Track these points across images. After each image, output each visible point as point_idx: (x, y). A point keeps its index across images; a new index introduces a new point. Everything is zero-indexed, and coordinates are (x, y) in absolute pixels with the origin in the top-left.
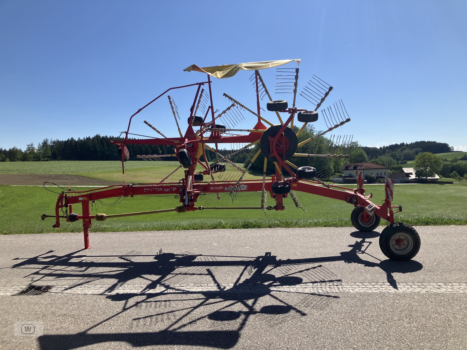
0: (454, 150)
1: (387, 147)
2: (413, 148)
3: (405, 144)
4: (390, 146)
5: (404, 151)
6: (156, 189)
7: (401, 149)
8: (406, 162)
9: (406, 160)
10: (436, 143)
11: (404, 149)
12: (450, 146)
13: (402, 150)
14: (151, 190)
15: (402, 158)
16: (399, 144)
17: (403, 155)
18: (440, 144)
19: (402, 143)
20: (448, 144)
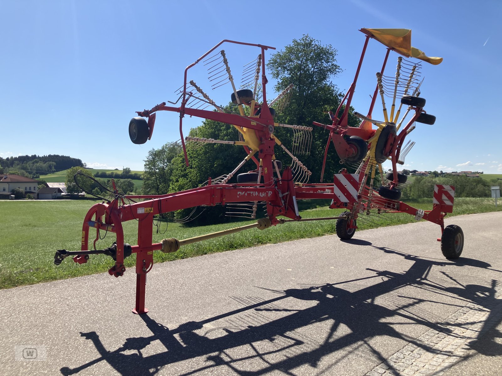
0: (86, 167)
1: (16, 158)
2: (46, 162)
3: (37, 157)
4: (19, 157)
5: (36, 164)
6: (251, 192)
7: (33, 161)
8: (39, 177)
9: (39, 174)
10: (70, 158)
11: (37, 162)
12: (83, 162)
13: (33, 163)
14: (246, 194)
15: (35, 172)
16: (30, 155)
17: (35, 168)
18: (74, 159)
19: (33, 155)
20: (81, 160)
